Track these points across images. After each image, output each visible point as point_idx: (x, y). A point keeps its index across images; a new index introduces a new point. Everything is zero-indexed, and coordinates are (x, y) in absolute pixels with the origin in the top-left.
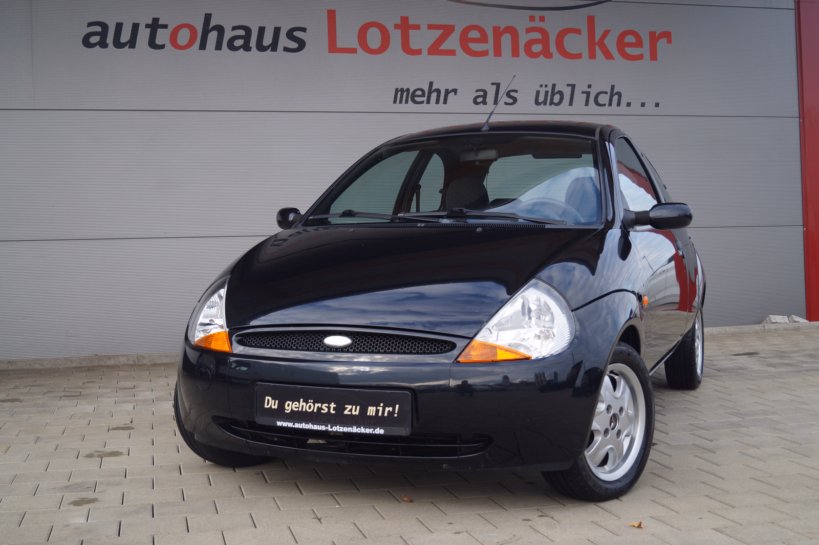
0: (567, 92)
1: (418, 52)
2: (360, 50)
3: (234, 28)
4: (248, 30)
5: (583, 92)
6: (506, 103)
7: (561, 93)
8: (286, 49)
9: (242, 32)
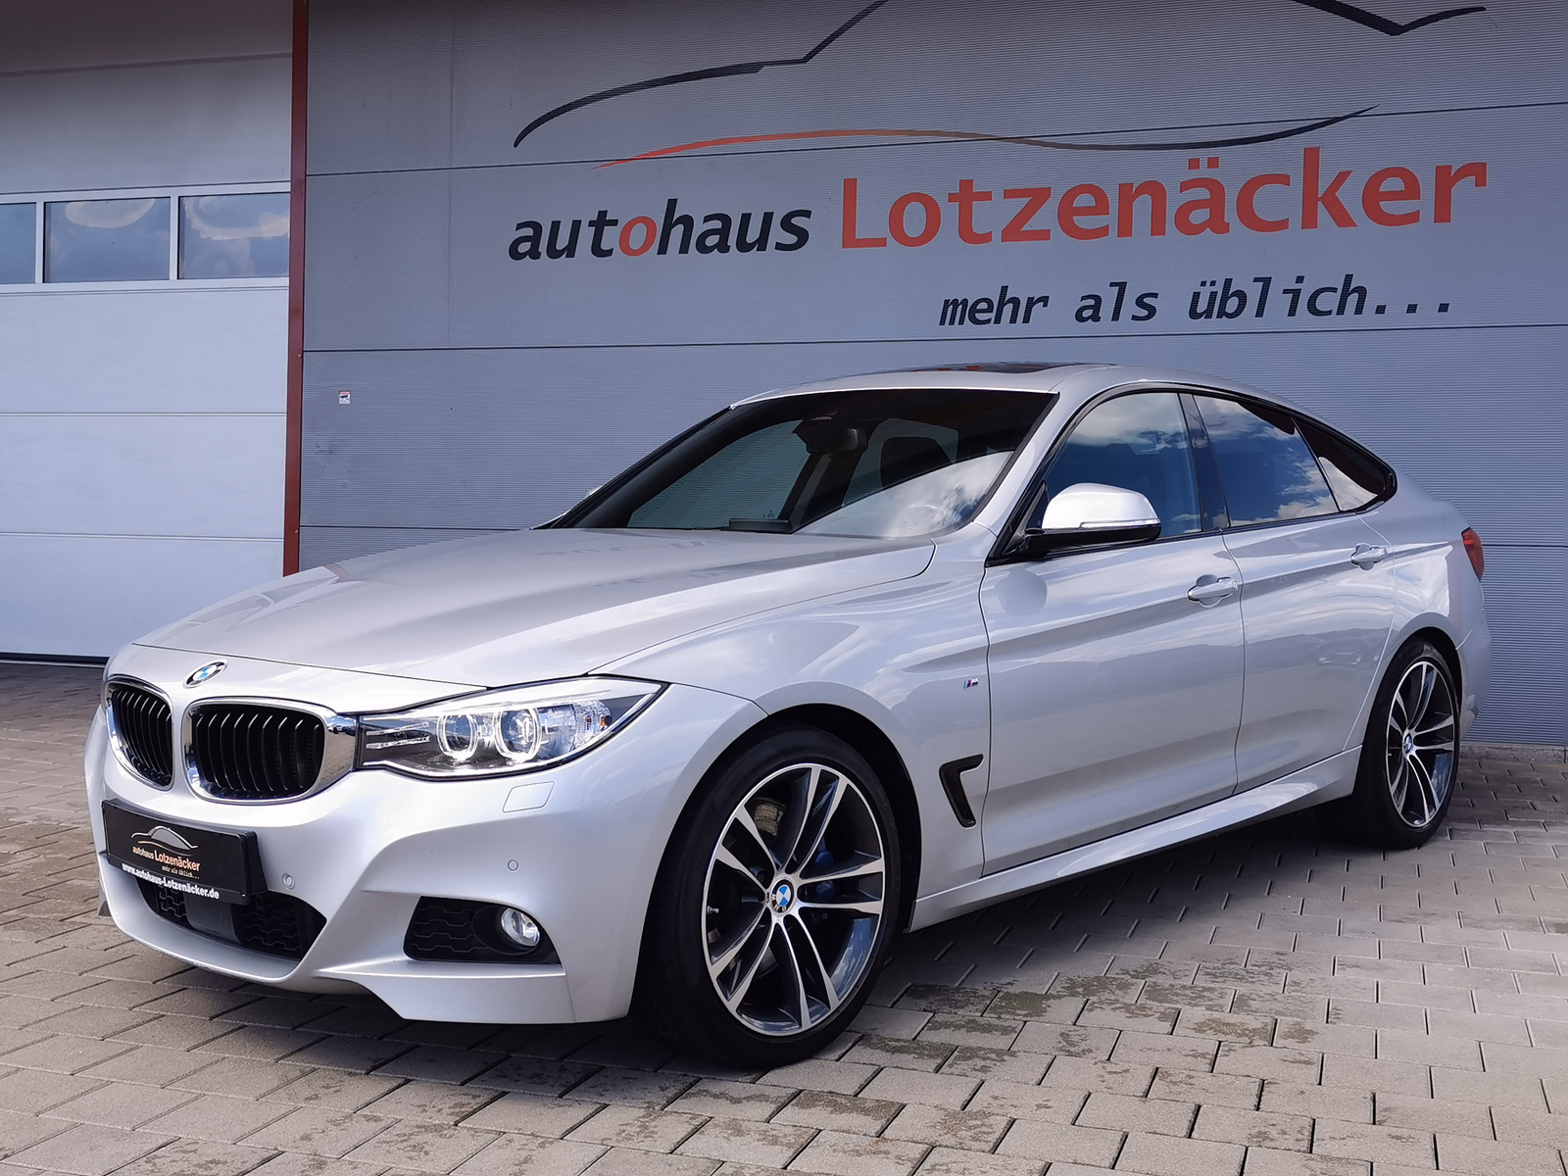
0: (1253, 293)
1: (986, 238)
2: (891, 240)
3: (707, 219)
4: (726, 220)
5: (1286, 291)
6: (1135, 318)
7: (1242, 296)
8: (780, 246)
9: (717, 224)
